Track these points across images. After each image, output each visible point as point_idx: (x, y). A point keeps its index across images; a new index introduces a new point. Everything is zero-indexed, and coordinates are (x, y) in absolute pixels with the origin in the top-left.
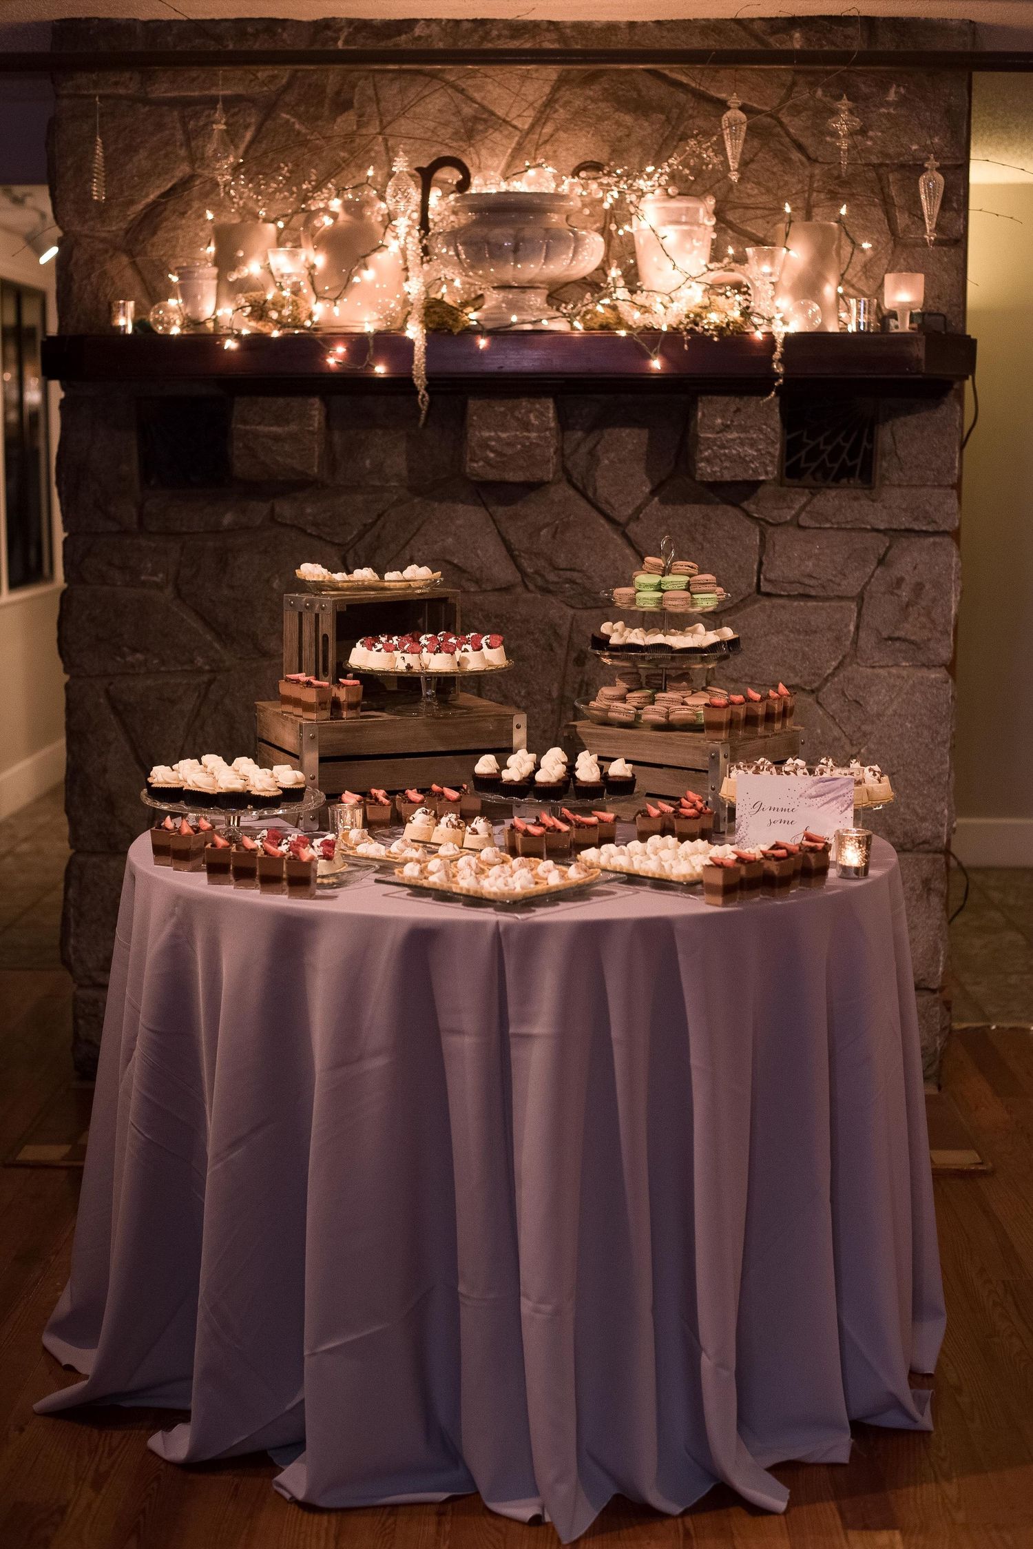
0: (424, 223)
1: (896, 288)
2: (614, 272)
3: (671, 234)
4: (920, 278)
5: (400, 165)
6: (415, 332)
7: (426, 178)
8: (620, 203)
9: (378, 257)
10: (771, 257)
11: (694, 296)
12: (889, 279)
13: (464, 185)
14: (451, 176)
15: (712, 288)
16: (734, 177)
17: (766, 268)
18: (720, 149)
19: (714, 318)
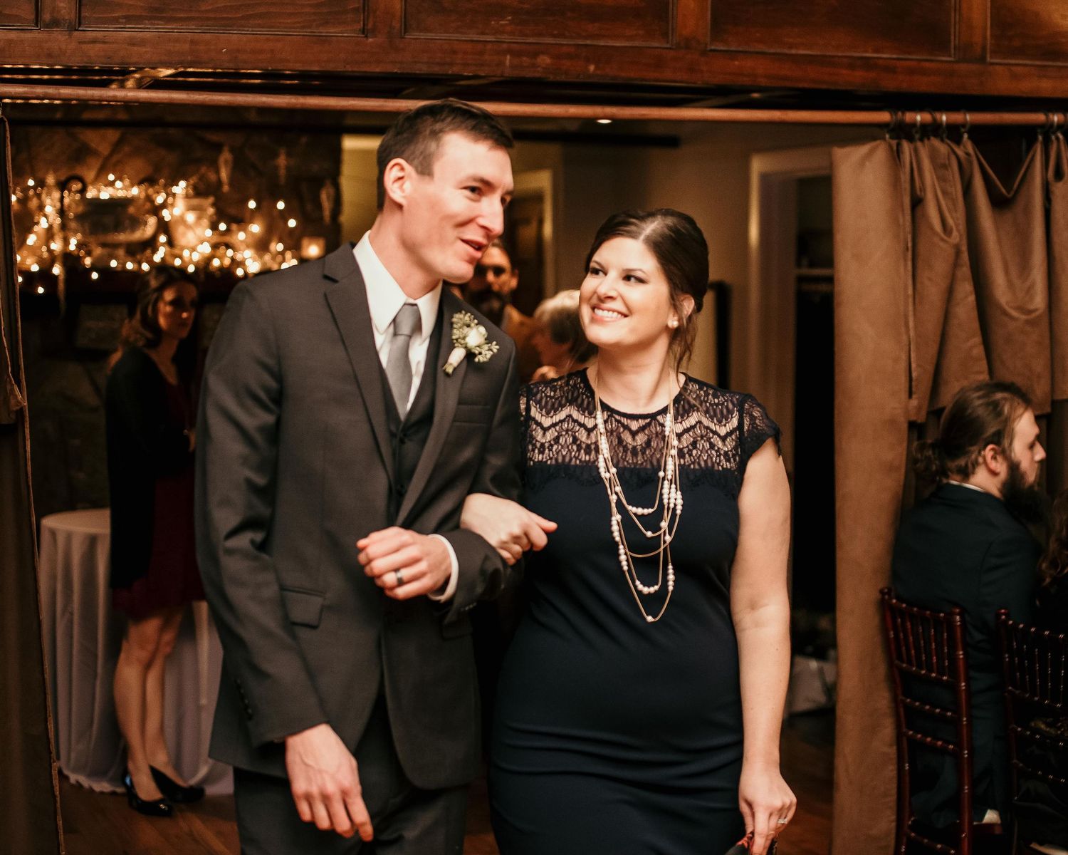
0: (62, 212)
1: (309, 245)
2: (163, 239)
3: (191, 217)
4: (322, 242)
5: (51, 180)
6: (57, 270)
7: (63, 186)
8: (165, 201)
9: (36, 228)
10: (245, 230)
11: (206, 249)
12: (305, 242)
13: (83, 191)
14: (76, 186)
15: (215, 247)
16: (226, 188)
17: (241, 236)
18: (218, 172)
19: (216, 263)
